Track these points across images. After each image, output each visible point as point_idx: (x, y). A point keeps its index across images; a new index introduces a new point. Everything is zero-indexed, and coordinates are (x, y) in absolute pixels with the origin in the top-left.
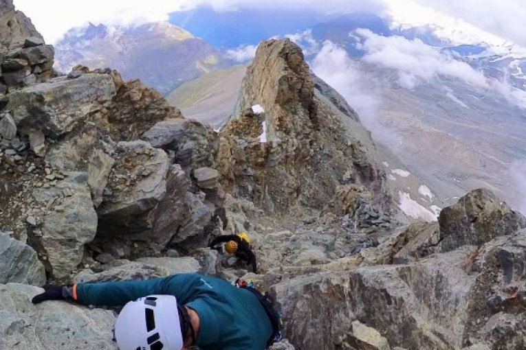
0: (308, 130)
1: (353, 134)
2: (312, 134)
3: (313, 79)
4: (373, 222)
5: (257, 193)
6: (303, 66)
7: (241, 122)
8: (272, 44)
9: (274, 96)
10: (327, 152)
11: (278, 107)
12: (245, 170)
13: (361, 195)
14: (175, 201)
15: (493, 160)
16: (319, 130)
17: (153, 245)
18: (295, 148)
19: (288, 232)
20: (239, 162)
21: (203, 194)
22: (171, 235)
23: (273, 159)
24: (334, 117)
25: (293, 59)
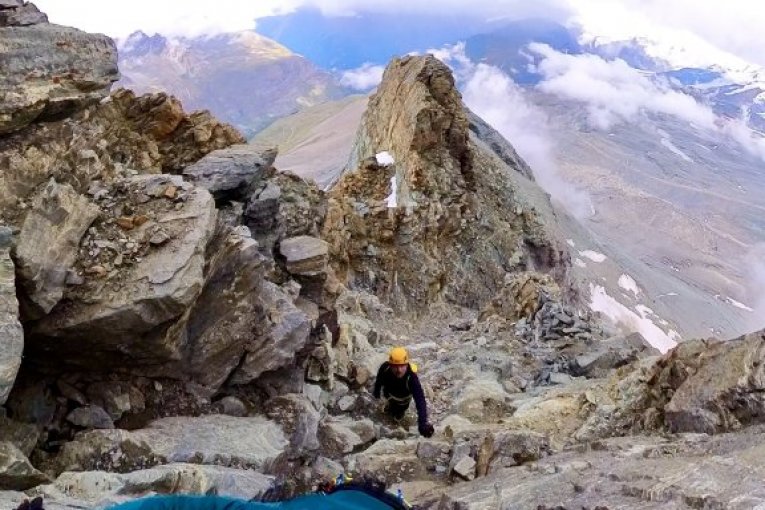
0: (459, 191)
1: (524, 197)
2: (464, 197)
3: (468, 116)
4: (565, 330)
5: (382, 282)
6: (453, 95)
7: (359, 177)
8: (407, 62)
9: (409, 138)
10: (487, 224)
11: (415, 155)
12: (365, 248)
13: (545, 288)
14: (236, 301)
15: (729, 241)
16: (475, 191)
17: (192, 387)
18: (438, 217)
19: (433, 345)
20: (357, 236)
21: (296, 286)
22: (228, 369)
23: (406, 232)
24: (497, 171)
25: (438, 84)
